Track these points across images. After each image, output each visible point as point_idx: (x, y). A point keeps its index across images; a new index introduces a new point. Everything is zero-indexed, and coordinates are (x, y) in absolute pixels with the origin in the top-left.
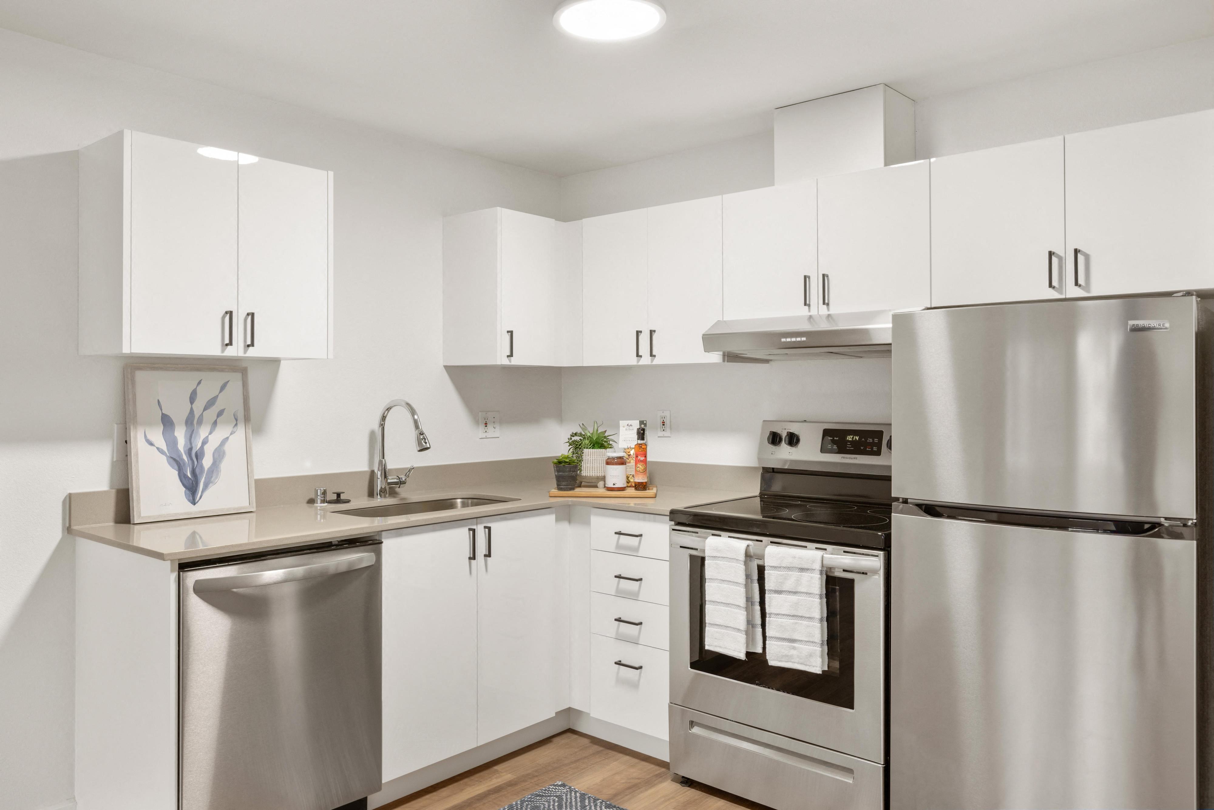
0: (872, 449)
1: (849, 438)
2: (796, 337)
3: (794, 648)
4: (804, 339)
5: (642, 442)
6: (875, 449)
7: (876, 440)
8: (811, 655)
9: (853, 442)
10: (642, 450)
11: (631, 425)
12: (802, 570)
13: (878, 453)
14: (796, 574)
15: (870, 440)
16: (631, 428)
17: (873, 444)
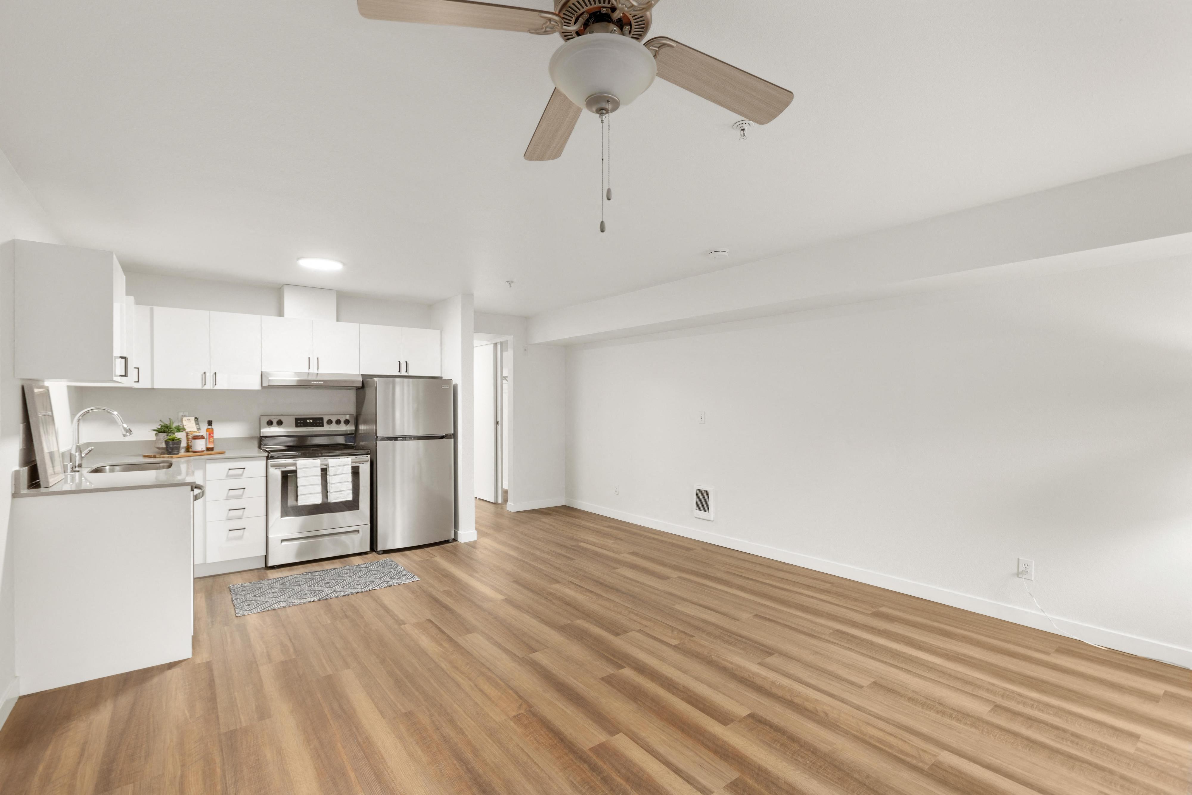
0: (319, 424)
1: (308, 421)
2: (319, 382)
3: (341, 494)
4: (322, 383)
5: (210, 427)
6: (321, 424)
7: (320, 421)
8: (348, 494)
9: (310, 423)
10: (211, 433)
11: (189, 420)
12: (344, 465)
13: (323, 426)
14: (341, 468)
15: (318, 421)
16: (189, 421)
17: (319, 423)
